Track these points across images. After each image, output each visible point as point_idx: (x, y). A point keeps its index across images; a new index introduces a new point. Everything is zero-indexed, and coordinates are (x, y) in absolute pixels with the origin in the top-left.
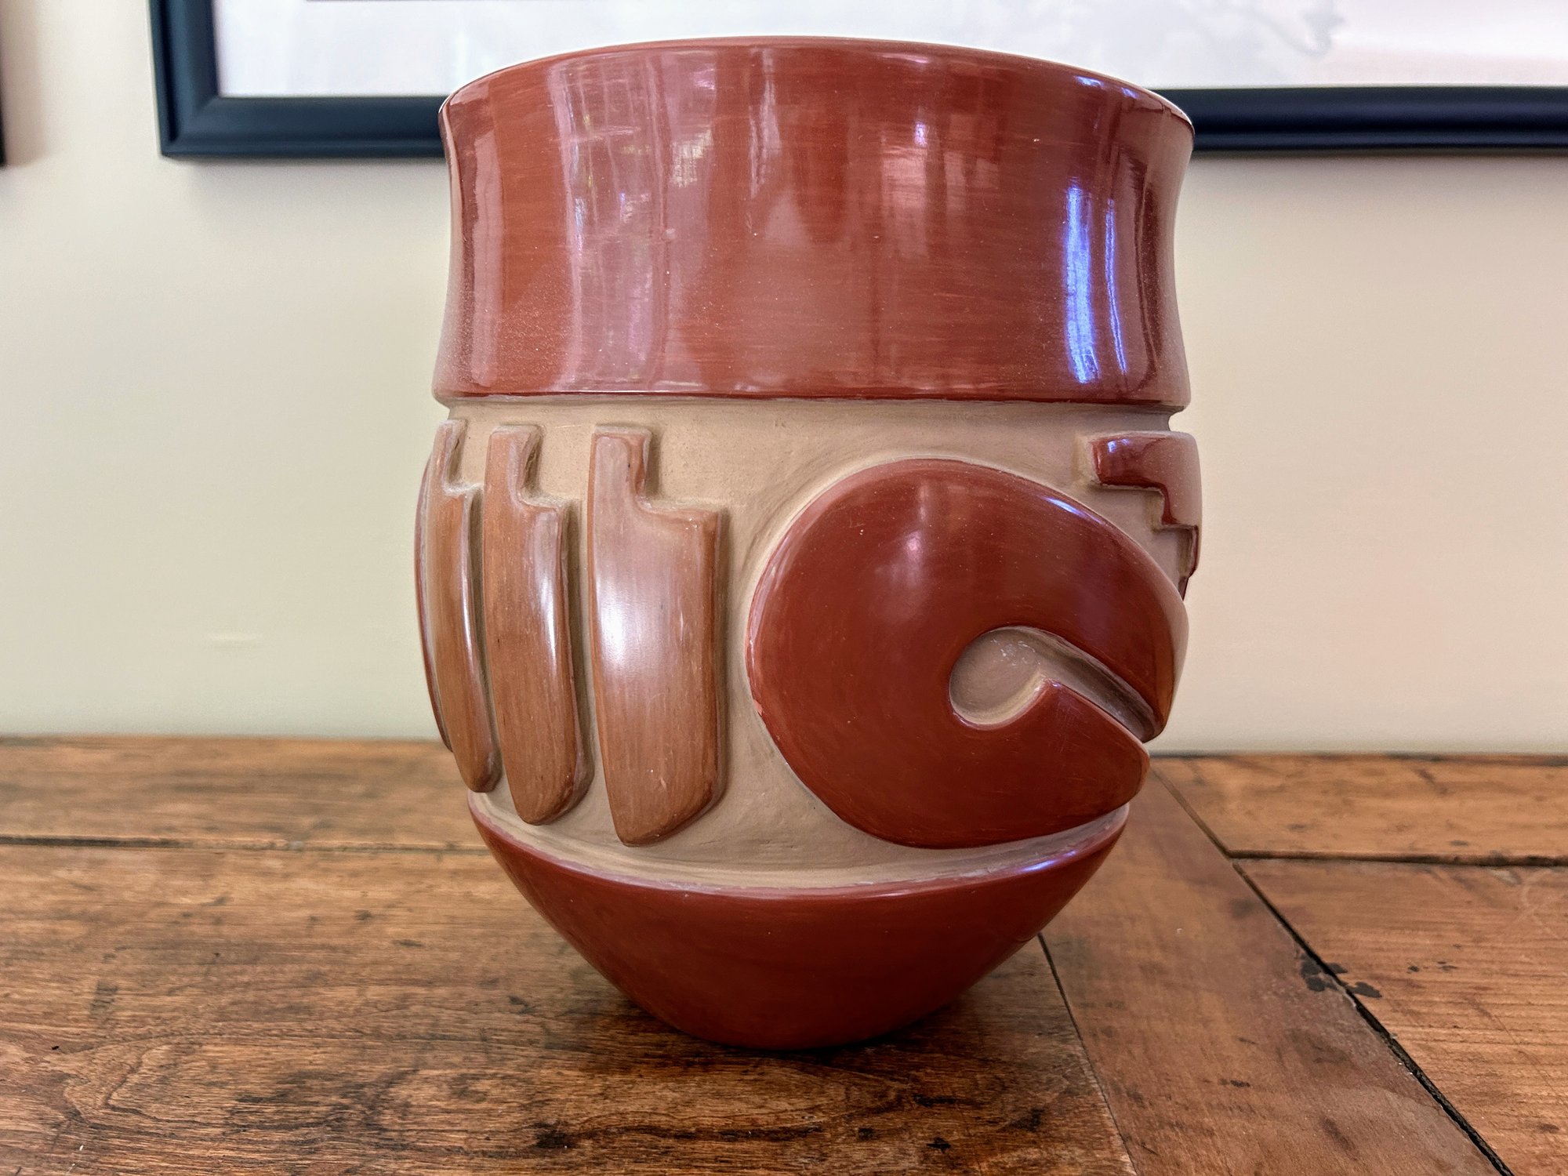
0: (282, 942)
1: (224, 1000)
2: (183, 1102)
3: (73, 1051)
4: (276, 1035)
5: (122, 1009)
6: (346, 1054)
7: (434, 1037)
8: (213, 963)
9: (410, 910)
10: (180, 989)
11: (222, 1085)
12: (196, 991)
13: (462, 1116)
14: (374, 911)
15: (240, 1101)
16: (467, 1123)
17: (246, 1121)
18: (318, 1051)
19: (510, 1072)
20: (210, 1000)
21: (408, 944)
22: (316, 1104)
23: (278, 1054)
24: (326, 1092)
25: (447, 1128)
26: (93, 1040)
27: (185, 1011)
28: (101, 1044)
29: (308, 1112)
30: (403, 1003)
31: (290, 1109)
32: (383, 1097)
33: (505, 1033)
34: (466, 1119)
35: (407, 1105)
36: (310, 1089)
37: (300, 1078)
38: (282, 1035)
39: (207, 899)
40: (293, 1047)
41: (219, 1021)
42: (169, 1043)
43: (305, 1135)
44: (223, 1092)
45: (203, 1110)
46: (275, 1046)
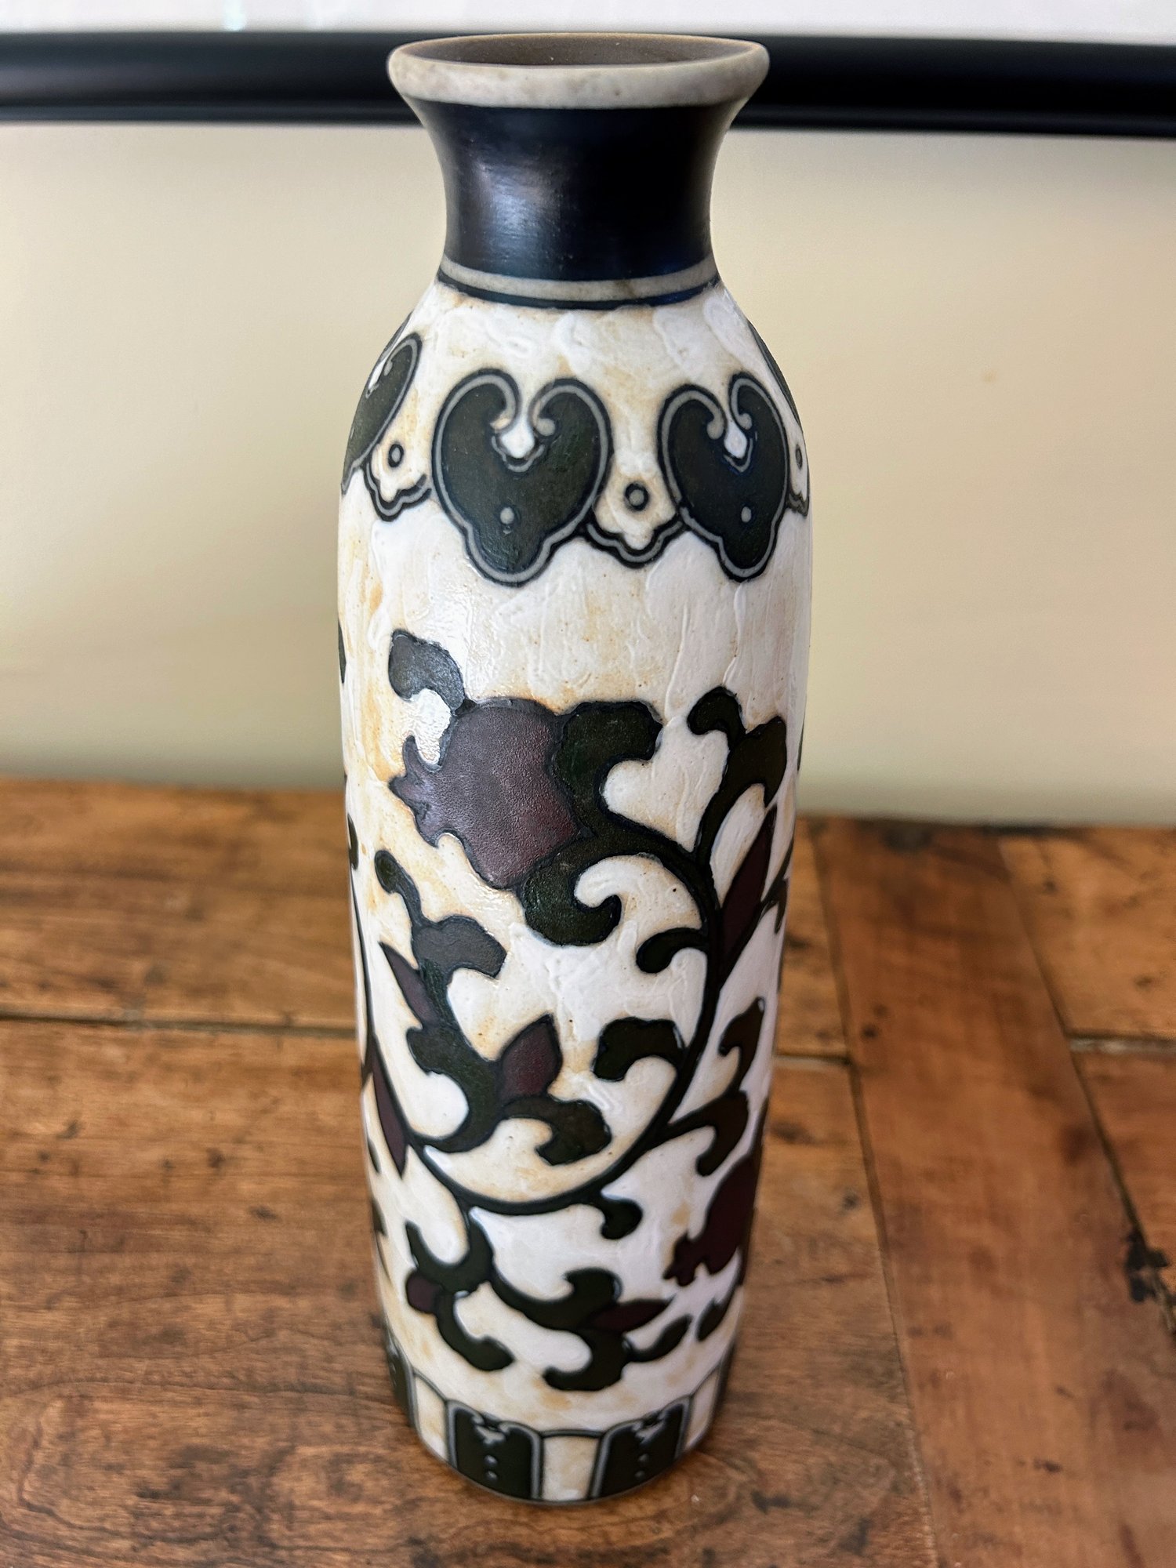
0: (142, 1210)
1: (103, 1320)
2: (90, 1495)
4: (156, 1383)
6: (227, 1418)
7: (305, 1389)
8: (82, 1251)
9: (260, 1147)
10: (58, 1297)
11: (120, 1468)
12: (74, 1302)
13: (341, 1525)
14: (225, 1149)
15: (141, 1495)
16: (346, 1536)
17: (148, 1528)
18: (201, 1411)
19: (381, 1451)
20: (87, 1319)
21: (263, 1215)
22: (207, 1502)
23: (165, 1416)
24: (216, 1483)
25: (332, 1544)
27: (68, 1339)
29: (201, 1516)
30: (269, 1324)
31: (187, 1510)
32: (268, 1492)
33: (372, 1381)
34: (345, 1531)
35: (291, 1507)
36: (200, 1477)
37: (188, 1457)
38: (165, 1384)
39: (58, 1126)
40: (177, 1404)
41: (102, 1356)
42: (60, 1396)
43: (205, 1553)
44: (123, 1480)
45: (108, 1510)
46: (160, 1402)
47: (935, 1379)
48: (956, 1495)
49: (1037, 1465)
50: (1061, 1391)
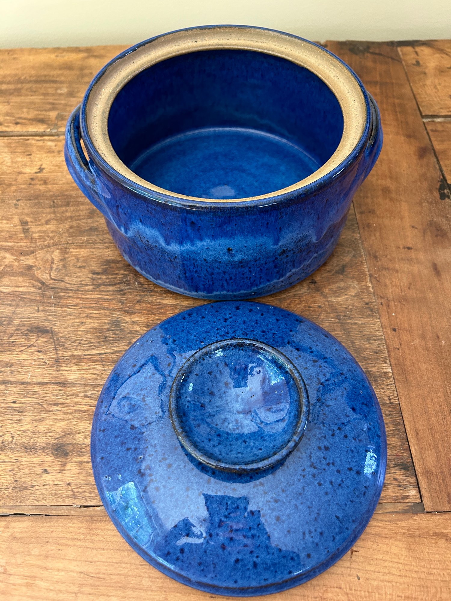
1: (67, 227)
2: (75, 275)
3: (28, 255)
4: (91, 243)
5: (35, 233)
8: (54, 206)
10: (49, 221)
11: (84, 267)
12: (55, 222)
15: (93, 274)
17: (98, 282)
18: (109, 250)
20: (61, 226)
22: (117, 274)
23: (96, 252)
24: (119, 269)
26: (32, 249)
27: (56, 233)
28: (36, 251)
29: (116, 278)
31: (110, 277)
36: (113, 268)
37: (108, 262)
38: (94, 243)
40: (100, 249)
41: (70, 237)
42: (58, 249)
43: (119, 288)
44: (86, 270)
45: (83, 279)
46: (94, 248)
47: (369, 226)
48: (376, 257)
49: (404, 248)
50: (413, 227)
